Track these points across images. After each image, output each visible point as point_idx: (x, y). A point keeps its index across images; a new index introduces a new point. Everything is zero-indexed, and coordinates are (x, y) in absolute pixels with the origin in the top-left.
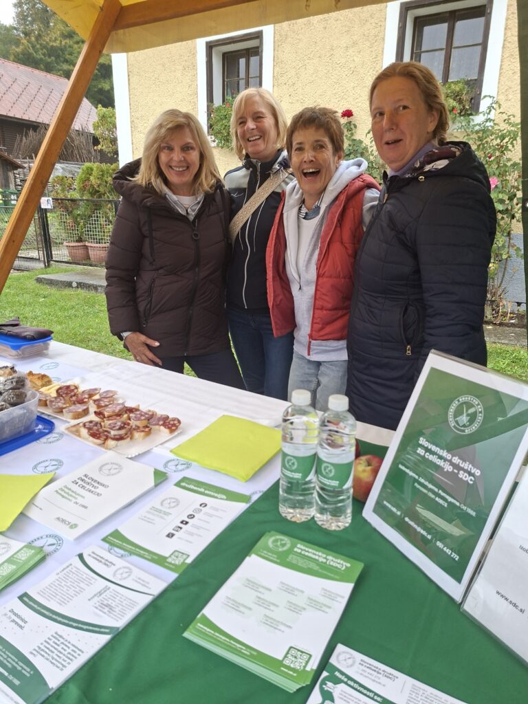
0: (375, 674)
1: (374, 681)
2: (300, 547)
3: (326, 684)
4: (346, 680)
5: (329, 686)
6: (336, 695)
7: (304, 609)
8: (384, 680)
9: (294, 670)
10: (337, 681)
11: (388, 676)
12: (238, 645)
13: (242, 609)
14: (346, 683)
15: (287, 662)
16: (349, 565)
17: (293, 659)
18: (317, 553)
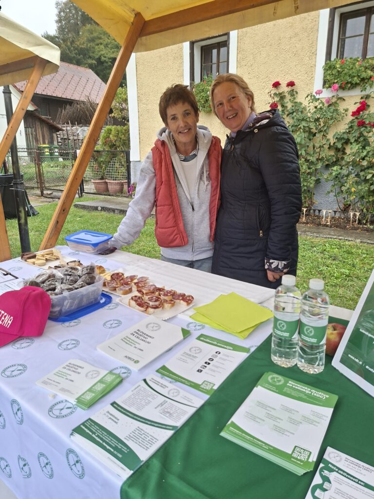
0: (357, 467)
1: (357, 472)
2: (291, 383)
3: (323, 472)
4: (337, 470)
5: (326, 473)
6: (331, 479)
7: (301, 423)
8: (364, 472)
9: (300, 460)
10: (331, 470)
11: (367, 469)
12: (260, 443)
13: (257, 420)
14: (337, 472)
15: (294, 455)
16: (328, 396)
17: (299, 454)
18: (304, 387)
